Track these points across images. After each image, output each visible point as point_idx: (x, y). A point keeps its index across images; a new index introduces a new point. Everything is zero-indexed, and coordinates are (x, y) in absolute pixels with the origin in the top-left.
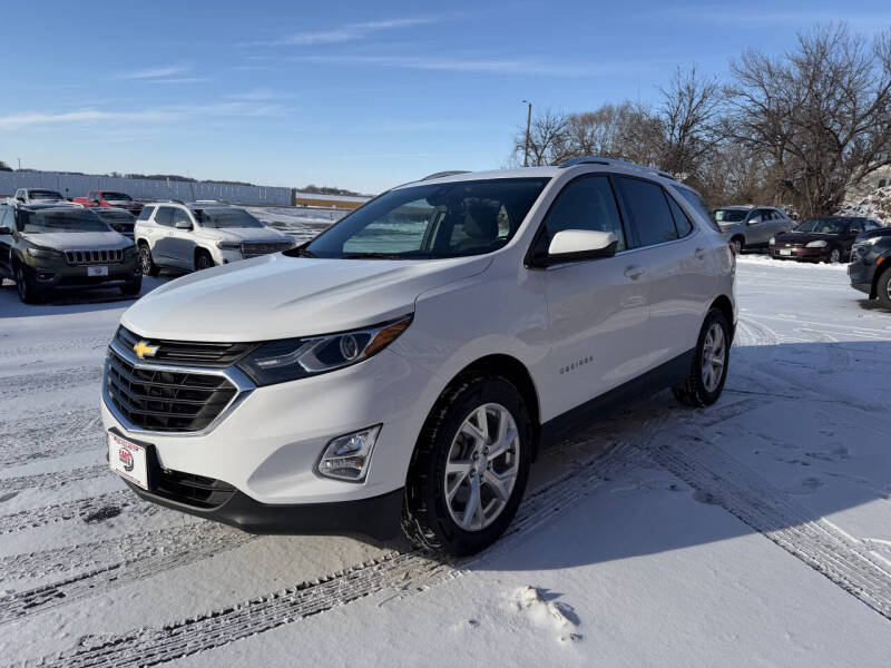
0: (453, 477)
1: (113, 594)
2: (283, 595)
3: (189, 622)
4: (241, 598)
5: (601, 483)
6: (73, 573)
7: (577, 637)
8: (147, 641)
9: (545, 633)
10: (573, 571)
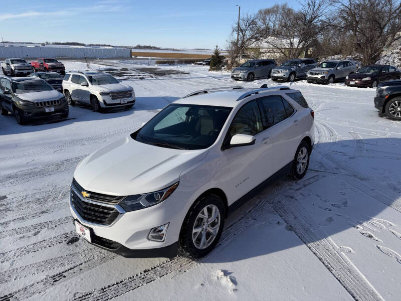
0: (195, 233)
1: (82, 275)
2: (139, 275)
3: (109, 287)
4: (125, 277)
5: (253, 221)
6: (67, 267)
7: (235, 290)
8: (96, 294)
9: (225, 288)
10: (237, 263)
